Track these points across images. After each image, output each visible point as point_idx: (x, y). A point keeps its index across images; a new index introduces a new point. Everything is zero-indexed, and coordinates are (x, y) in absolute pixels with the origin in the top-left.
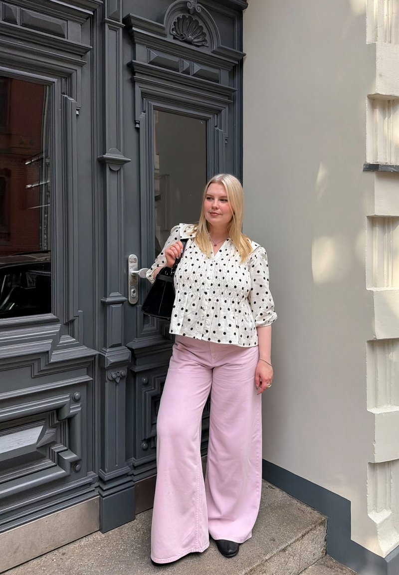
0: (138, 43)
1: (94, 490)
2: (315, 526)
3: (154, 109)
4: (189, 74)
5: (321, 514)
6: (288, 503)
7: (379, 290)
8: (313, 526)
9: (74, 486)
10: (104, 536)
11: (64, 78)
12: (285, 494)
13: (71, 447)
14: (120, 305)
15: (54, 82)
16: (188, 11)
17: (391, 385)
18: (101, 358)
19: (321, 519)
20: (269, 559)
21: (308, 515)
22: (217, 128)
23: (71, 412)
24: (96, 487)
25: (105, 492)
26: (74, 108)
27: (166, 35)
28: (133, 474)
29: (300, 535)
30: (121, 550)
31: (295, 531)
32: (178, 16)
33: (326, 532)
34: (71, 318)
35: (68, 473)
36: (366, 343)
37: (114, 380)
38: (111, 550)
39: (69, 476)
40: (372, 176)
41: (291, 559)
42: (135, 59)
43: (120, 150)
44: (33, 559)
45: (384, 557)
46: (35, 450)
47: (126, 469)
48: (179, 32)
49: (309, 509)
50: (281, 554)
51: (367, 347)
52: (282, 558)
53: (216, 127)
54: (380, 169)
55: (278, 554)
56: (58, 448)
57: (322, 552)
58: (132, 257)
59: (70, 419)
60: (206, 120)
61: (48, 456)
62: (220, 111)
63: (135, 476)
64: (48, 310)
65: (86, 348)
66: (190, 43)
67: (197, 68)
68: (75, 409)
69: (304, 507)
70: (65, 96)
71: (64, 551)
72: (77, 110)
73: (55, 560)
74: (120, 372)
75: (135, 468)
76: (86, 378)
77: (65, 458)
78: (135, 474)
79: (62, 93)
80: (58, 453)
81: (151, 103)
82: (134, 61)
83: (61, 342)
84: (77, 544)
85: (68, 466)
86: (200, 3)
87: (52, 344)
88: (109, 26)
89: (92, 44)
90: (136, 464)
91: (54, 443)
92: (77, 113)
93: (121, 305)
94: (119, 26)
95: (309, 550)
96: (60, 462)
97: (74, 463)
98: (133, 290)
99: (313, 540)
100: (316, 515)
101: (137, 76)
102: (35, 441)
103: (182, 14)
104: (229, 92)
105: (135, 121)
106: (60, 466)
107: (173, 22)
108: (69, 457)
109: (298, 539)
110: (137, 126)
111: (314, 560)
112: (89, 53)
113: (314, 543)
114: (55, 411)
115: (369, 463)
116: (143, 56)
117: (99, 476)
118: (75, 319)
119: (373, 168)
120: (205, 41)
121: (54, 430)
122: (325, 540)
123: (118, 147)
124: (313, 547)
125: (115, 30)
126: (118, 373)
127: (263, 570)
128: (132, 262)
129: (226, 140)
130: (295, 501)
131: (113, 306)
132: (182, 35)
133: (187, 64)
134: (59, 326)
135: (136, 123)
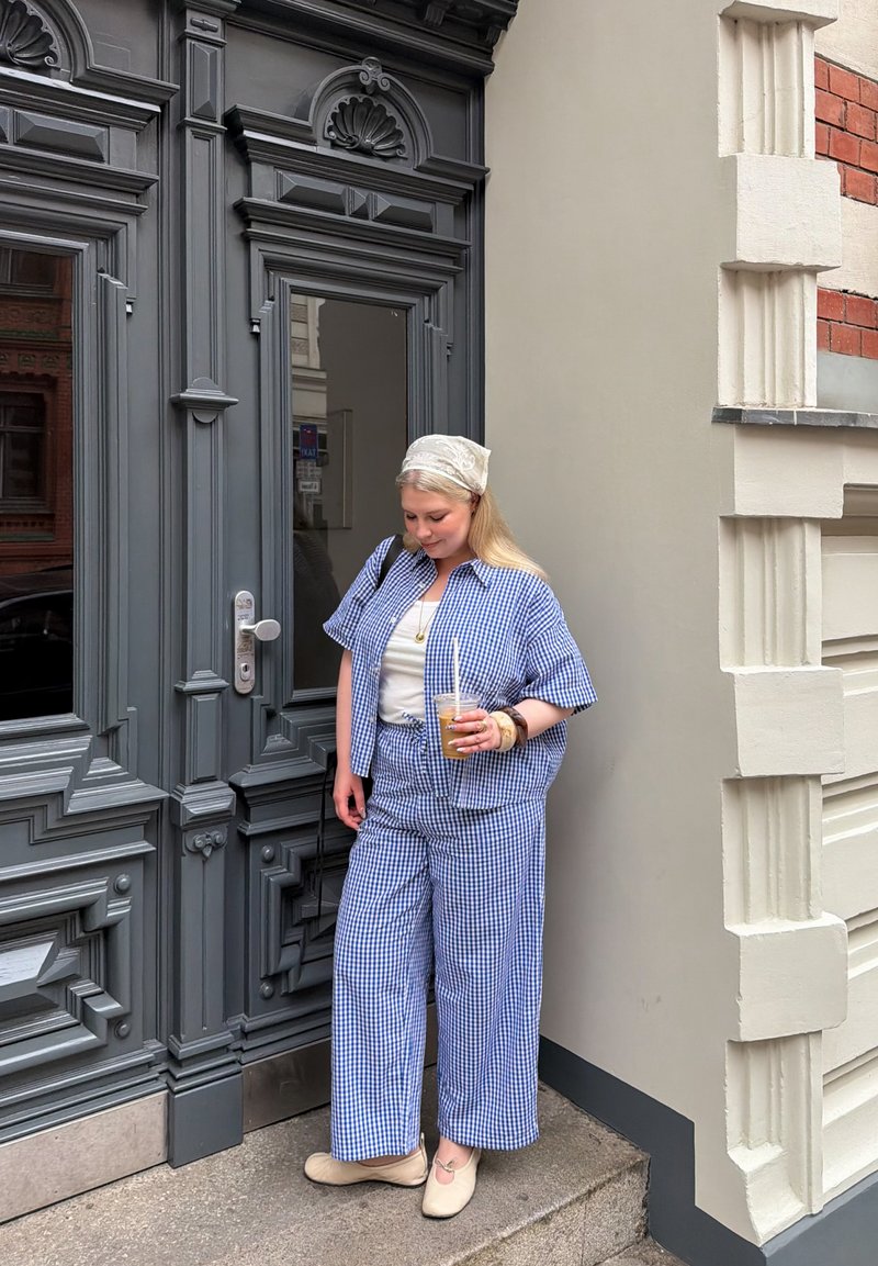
0: (257, 161)
1: (156, 1079)
2: (620, 1174)
3: (292, 292)
4: (366, 217)
5: (637, 1148)
6: (569, 1122)
7: (746, 673)
8: (615, 1172)
9: (114, 1069)
10: (174, 1174)
11: (102, 239)
12: (567, 1104)
13: (110, 988)
14: (213, 697)
15: (82, 250)
16: (363, 89)
17: (780, 876)
18: (173, 806)
19: (634, 1158)
20: (510, 1237)
21: (609, 1148)
22: (430, 325)
23: (109, 915)
24: (161, 1073)
25: (179, 1083)
26: (122, 301)
27: (315, 142)
28: (241, 1049)
29: (584, 1190)
30: (206, 1203)
31: (575, 1181)
32: (342, 99)
33: (647, 1188)
34: (112, 723)
35: (103, 1041)
36: (722, 785)
37: (198, 852)
38: (185, 1203)
39: (106, 1046)
40: (729, 432)
41: (562, 1241)
42: (250, 195)
43: (216, 382)
44: (29, 1213)
45: (760, 1246)
46: (35, 991)
47: (224, 1037)
48: (344, 133)
49: (613, 1138)
50: (538, 1227)
51: (723, 792)
52: (541, 1238)
53: (427, 321)
54: (744, 419)
55: (529, 1227)
56: (83, 988)
57: (638, 1231)
58: (243, 596)
59: (108, 931)
60: (407, 308)
61: (63, 1005)
62: (436, 290)
63: (244, 1052)
64: (66, 707)
65: (143, 784)
66: (367, 152)
67: (383, 203)
68: (117, 910)
69: (602, 1132)
70: (105, 276)
71: (91, 1201)
72: (128, 303)
73: (71, 1218)
74: (212, 834)
75: (245, 1034)
76: (143, 847)
77: (97, 1010)
78: (245, 1048)
79: (98, 271)
80: (83, 998)
81: (286, 280)
82: (246, 199)
83: (91, 772)
84: (118, 1188)
85: (103, 1026)
86: (387, 72)
87: (71, 776)
88: (193, 133)
89: (160, 171)
90: (248, 1026)
91: (74, 978)
92: (129, 309)
93: (216, 695)
94: (213, 131)
95: (605, 1224)
96: (86, 1018)
97: (115, 1022)
98: (243, 665)
99: (615, 1201)
100: (626, 1150)
101: (255, 229)
102: (34, 973)
103: (349, 97)
104: (457, 250)
105: (251, 319)
106: (85, 1025)
107: (330, 113)
108: (106, 1007)
109: (578, 1199)
110: (256, 329)
111: (618, 1245)
112: (153, 188)
113: (617, 1209)
114: (77, 913)
115: (730, 1042)
116: (266, 187)
117: (169, 1051)
118: (119, 727)
119: (730, 417)
120: (400, 146)
121: (74, 952)
122: (644, 1205)
123: (213, 375)
124: (613, 1217)
125: (208, 138)
126: (208, 836)
127: (497, 1259)
128: (241, 607)
129: (448, 348)
130: (585, 1120)
131: (200, 699)
132: (350, 138)
133: (361, 196)
134: (87, 738)
135: (253, 324)
